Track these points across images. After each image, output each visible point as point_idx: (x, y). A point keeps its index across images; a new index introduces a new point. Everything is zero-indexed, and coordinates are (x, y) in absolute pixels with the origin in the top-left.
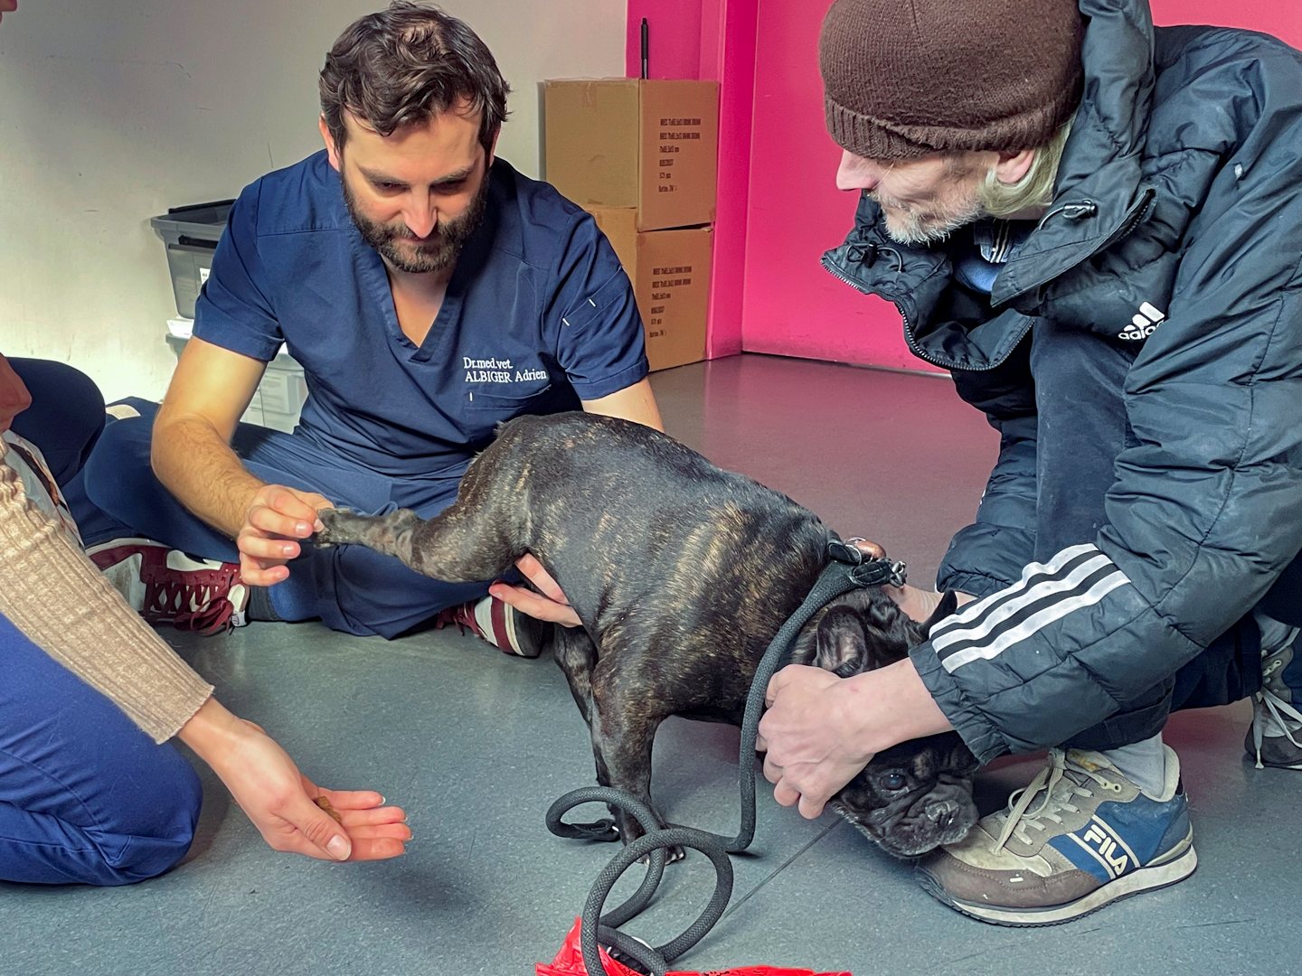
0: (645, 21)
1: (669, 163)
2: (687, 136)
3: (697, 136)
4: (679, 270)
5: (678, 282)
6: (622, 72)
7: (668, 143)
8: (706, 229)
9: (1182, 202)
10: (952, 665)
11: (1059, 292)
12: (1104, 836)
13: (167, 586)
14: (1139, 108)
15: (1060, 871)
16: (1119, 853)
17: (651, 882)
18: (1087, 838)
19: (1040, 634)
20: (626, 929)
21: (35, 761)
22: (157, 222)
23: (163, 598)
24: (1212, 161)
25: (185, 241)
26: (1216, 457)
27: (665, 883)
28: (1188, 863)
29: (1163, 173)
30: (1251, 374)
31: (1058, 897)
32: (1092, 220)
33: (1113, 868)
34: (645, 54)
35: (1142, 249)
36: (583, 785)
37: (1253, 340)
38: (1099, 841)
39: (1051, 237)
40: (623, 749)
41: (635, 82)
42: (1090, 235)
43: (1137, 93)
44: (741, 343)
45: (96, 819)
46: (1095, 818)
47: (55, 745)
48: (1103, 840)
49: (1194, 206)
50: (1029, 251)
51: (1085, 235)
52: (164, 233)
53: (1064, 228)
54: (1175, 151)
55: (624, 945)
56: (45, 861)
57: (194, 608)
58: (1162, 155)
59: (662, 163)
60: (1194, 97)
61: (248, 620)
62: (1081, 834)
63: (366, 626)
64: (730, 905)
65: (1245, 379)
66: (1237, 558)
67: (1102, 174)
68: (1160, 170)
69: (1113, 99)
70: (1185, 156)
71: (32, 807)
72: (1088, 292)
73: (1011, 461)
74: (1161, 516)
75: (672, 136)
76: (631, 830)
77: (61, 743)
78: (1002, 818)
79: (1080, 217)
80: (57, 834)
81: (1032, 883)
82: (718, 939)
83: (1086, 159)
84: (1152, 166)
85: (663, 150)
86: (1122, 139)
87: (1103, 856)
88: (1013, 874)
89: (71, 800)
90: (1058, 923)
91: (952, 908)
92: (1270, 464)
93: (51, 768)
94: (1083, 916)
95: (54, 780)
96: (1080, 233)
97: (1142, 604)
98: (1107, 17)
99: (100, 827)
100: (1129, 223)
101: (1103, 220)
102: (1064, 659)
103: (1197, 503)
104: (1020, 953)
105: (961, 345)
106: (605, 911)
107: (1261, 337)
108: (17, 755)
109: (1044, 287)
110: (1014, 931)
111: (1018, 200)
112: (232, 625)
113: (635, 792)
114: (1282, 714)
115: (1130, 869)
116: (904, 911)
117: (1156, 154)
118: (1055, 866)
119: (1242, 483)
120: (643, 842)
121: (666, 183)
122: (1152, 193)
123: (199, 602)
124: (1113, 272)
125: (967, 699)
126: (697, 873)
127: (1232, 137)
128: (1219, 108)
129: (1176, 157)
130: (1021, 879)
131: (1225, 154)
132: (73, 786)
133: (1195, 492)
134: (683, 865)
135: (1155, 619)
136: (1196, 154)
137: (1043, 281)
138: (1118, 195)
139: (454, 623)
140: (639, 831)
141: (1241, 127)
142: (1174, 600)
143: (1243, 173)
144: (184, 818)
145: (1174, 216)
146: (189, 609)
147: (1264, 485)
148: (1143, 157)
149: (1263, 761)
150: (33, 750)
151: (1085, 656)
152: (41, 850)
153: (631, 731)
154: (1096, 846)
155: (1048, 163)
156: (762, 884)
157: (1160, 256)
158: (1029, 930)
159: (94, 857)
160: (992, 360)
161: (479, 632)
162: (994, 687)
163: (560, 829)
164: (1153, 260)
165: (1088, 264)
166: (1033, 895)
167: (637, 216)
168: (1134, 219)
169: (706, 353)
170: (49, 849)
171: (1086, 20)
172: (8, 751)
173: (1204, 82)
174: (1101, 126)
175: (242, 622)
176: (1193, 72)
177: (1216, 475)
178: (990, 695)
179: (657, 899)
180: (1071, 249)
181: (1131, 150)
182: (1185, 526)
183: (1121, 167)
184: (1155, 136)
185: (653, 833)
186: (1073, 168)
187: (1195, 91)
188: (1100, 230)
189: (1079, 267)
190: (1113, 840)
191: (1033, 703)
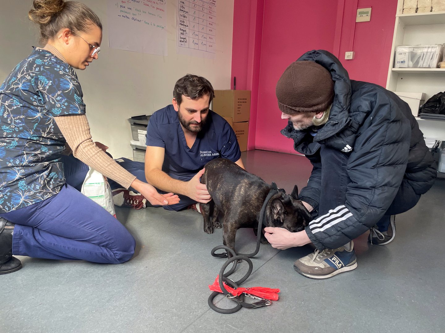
0: (235, 77)
1: (240, 108)
2: (244, 102)
3: (246, 102)
4: (241, 131)
5: (241, 134)
6: (230, 88)
7: (240, 104)
8: (247, 122)
9: (358, 123)
10: (314, 232)
11: (328, 141)
12: (336, 259)
13: (129, 199)
14: (348, 100)
15: (326, 267)
16: (339, 263)
17: (234, 267)
18: (332, 260)
19: (333, 226)
20: (229, 278)
21: (101, 234)
22: (129, 120)
23: (128, 201)
24: (365, 114)
25: (135, 124)
26: (370, 186)
27: (237, 267)
28: (355, 266)
29: (354, 116)
30: (377, 165)
31: (326, 273)
32: (337, 125)
33: (338, 266)
34: (235, 84)
35: (348, 133)
36: (219, 245)
37: (376, 157)
38: (335, 260)
39: (327, 128)
40: (229, 236)
41: (233, 90)
42: (336, 128)
43: (347, 97)
44: (255, 147)
45: (114, 247)
46: (334, 255)
47: (105, 231)
48: (336, 260)
49: (360, 124)
50: (323, 131)
51: (335, 128)
52: (130, 122)
53: (330, 126)
54: (357, 111)
55: (228, 281)
56: (102, 257)
57: (135, 204)
58: (354, 112)
59: (238, 108)
60: (362, 99)
61: (147, 206)
62: (331, 259)
63: (172, 208)
64: (252, 273)
65: (375, 166)
66: (377, 209)
67: (340, 115)
68: (353, 115)
69: (341, 98)
70: (359, 113)
71: (101, 245)
72: (335, 141)
73: (315, 173)
74: (360, 200)
75: (240, 102)
76: (230, 255)
77: (107, 230)
78: (313, 254)
79: (335, 124)
80: (105, 251)
81: (320, 269)
82: (249, 280)
83: (336, 111)
84: (351, 114)
85: (238, 105)
86: (344, 107)
87: (336, 264)
88: (316, 267)
89: (109, 243)
90: (326, 279)
91: (302, 275)
92: (383, 186)
93: (105, 236)
94: (331, 277)
95: (105, 238)
96: (334, 128)
97: (356, 220)
98: (339, 81)
99: (115, 249)
100: (345, 126)
101: (340, 125)
102: (338, 232)
103: (367, 197)
104: (317, 285)
105: (306, 148)
106: (224, 273)
107: (378, 157)
108: (98, 233)
109: (325, 140)
110: (316, 280)
111: (321, 123)
112: (143, 208)
113: (231, 246)
114: (377, 232)
115: (342, 267)
116: (291, 275)
117: (352, 112)
118: (325, 266)
119: (377, 192)
120: (232, 258)
121: (239, 112)
122: (351, 120)
123: (136, 202)
124: (341, 137)
125: (317, 239)
126: (244, 265)
127: (370, 109)
128: (367, 103)
129: (357, 113)
130: (317, 269)
131: (368, 114)
132: (110, 240)
133: (367, 194)
134: (241, 263)
135: (359, 224)
136: (361, 113)
137: (325, 138)
138: (343, 120)
139: (191, 208)
140: (232, 256)
141: (372, 107)
142: (363, 219)
143: (372, 118)
144: (133, 248)
145: (356, 126)
146: (134, 204)
147: (382, 192)
148: (349, 112)
149: (372, 243)
150: (100, 232)
151: (343, 231)
152: (102, 254)
153: (230, 232)
154: (334, 261)
155: (327, 114)
156: (259, 268)
157: (352, 135)
158: (319, 280)
159: (113, 256)
160: (312, 152)
161: (197, 210)
162: (323, 237)
163: (214, 255)
164: (350, 135)
165: (335, 135)
166: (320, 272)
167: (232, 119)
168: (347, 125)
169: (247, 149)
170: (103, 254)
171: (334, 82)
172: (96, 232)
173: (365, 96)
174: (339, 104)
175: (145, 207)
176: (362, 93)
177: (371, 190)
178: (322, 239)
179: (236, 271)
180: (332, 131)
181: (346, 110)
182: (365, 201)
183: (344, 113)
184: (352, 108)
185: (235, 256)
186: (333, 113)
187: (362, 98)
188: (339, 127)
189: (333, 136)
190: (338, 260)
191: (332, 241)
